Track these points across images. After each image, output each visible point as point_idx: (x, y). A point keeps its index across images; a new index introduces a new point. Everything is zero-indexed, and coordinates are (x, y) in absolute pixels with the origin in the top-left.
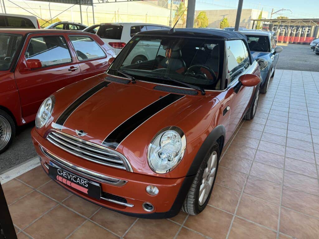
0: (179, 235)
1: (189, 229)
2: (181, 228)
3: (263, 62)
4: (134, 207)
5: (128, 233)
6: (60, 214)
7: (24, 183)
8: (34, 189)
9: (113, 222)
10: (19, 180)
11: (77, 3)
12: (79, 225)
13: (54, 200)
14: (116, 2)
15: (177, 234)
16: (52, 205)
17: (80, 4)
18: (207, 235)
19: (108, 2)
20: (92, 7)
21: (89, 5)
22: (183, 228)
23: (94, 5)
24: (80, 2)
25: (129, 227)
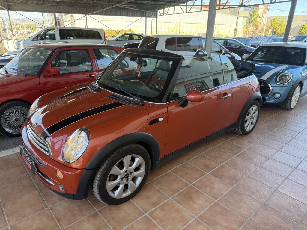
0: (89, 216)
1: (100, 214)
2: (95, 212)
3: (286, 76)
4: (55, 185)
5: (55, 205)
6: (25, 182)
7: (19, 157)
8: (22, 162)
9: (51, 196)
10: (18, 155)
11: (143, 16)
12: (30, 192)
13: (28, 172)
14: (174, 14)
15: (88, 215)
16: (24, 175)
17: (146, 17)
18: (109, 223)
19: (168, 15)
20: (156, 18)
21: (154, 17)
22: (96, 212)
23: (158, 17)
24: (146, 15)
25: (59, 202)
